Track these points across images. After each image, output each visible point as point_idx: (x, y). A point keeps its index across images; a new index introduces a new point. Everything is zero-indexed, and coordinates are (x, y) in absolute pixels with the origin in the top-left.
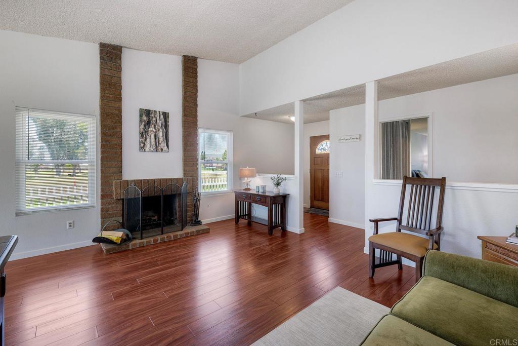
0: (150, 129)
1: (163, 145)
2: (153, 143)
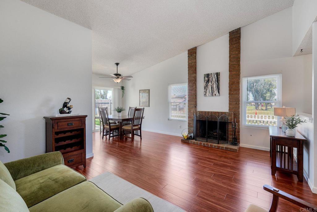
0: (209, 84)
1: (216, 92)
2: (211, 91)
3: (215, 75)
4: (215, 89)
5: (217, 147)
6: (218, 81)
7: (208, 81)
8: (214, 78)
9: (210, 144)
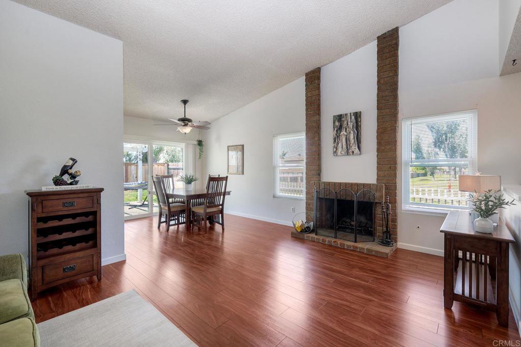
0: (342, 133)
1: (354, 148)
2: (345, 146)
3: (353, 117)
4: (352, 141)
5: (352, 248)
6: (358, 127)
7: (340, 128)
8: (351, 122)
9: (339, 242)
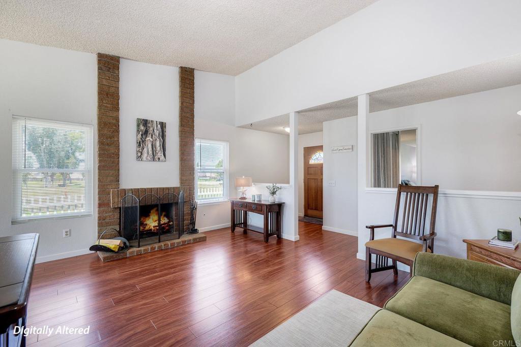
0: (147, 139)
1: (160, 154)
2: (150, 152)
3: (159, 126)
4: (158, 149)
6: (163, 135)
7: (146, 133)
8: (157, 130)
